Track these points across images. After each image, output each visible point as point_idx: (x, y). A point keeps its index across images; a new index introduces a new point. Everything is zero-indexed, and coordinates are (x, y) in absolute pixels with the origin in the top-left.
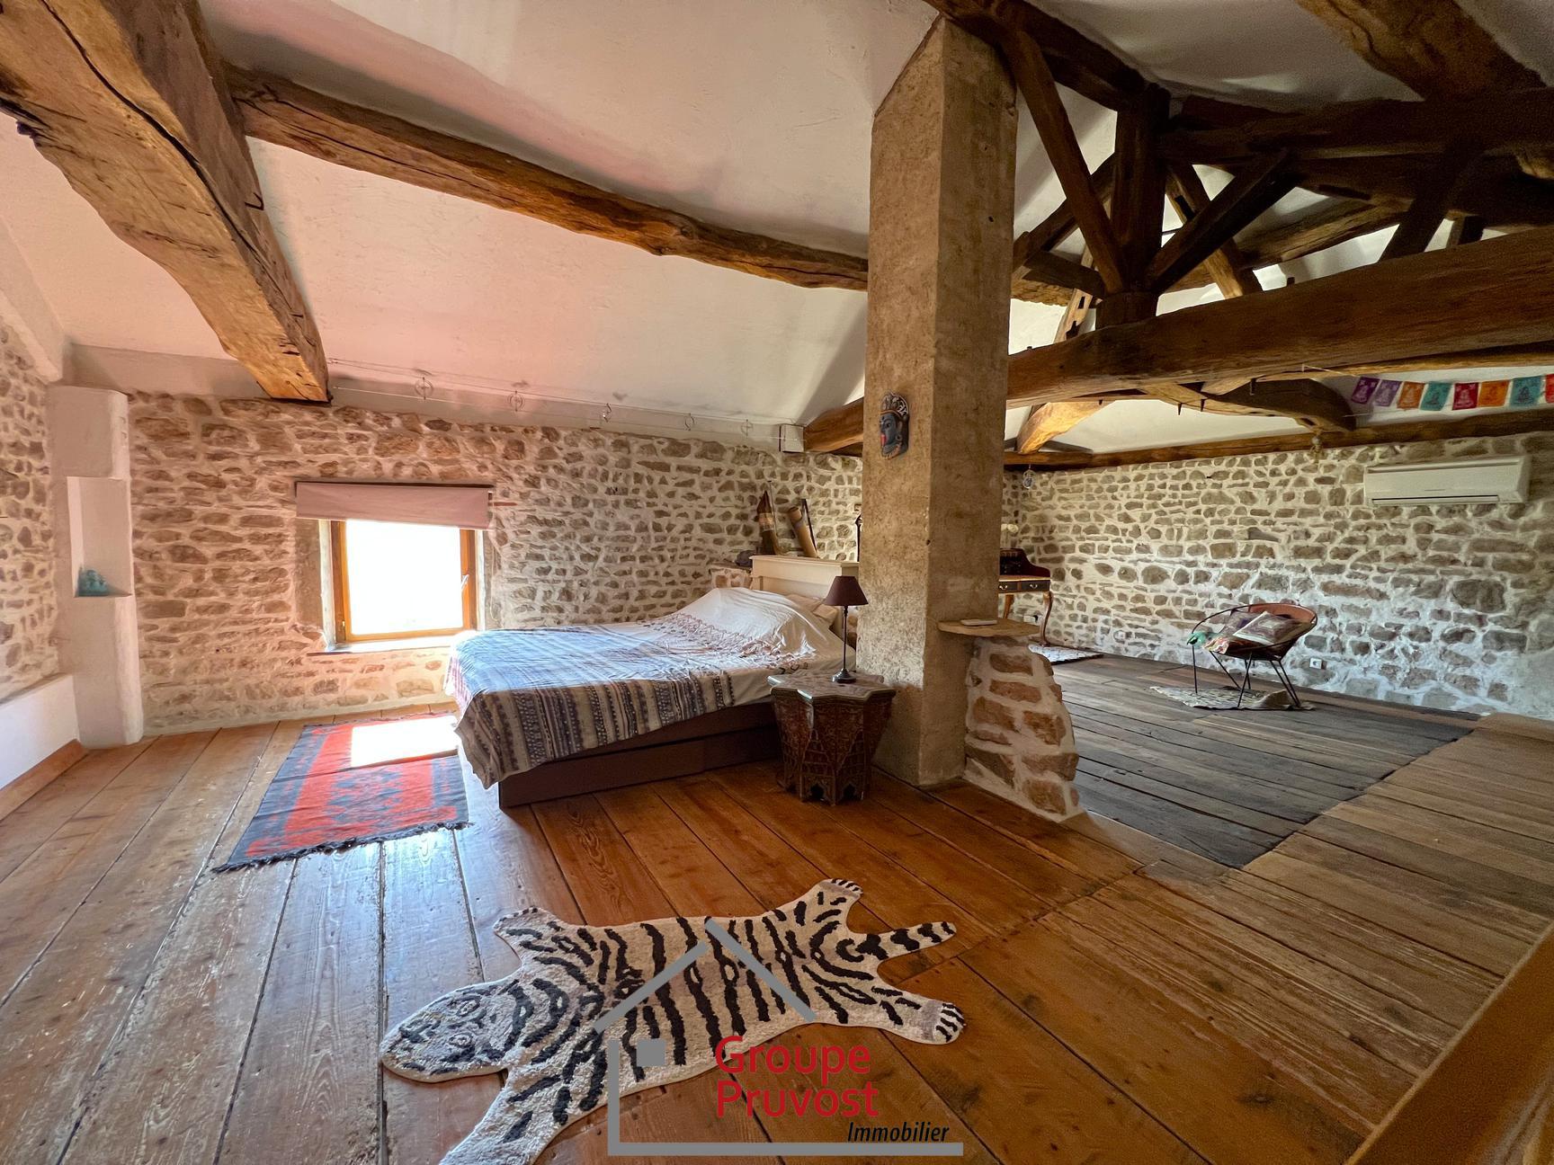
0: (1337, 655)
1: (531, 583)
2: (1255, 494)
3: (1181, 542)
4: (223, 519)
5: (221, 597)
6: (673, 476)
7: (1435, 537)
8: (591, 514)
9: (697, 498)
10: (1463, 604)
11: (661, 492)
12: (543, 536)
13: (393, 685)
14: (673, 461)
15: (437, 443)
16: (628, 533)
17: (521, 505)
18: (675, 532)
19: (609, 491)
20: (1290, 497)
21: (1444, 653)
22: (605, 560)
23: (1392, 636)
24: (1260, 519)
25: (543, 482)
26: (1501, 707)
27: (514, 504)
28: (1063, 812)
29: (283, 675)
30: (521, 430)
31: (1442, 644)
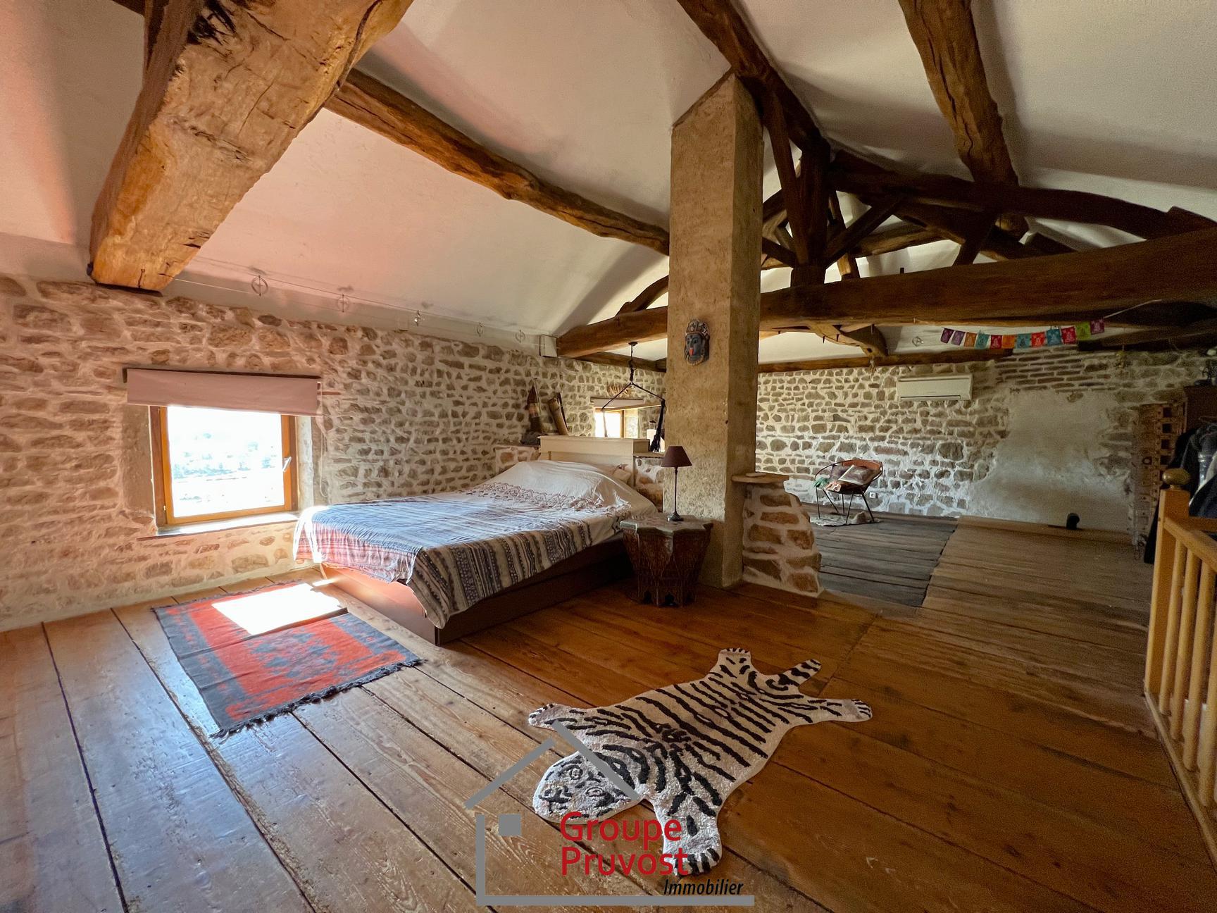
0: (883, 489)
1: (354, 463)
2: (836, 393)
3: (795, 423)
4: (40, 404)
5: (38, 486)
6: (466, 372)
7: (930, 419)
8: (403, 403)
9: (484, 390)
10: (945, 456)
11: (458, 384)
12: (364, 421)
13: (229, 562)
14: (466, 361)
15: (270, 337)
16: (433, 419)
17: (345, 395)
18: (468, 418)
19: (417, 384)
20: (855, 395)
21: (937, 485)
22: (415, 442)
23: (911, 476)
24: (839, 409)
25: (363, 375)
26: (964, 512)
27: (339, 394)
28: (816, 590)
29: (113, 562)
30: (343, 329)
31: (935, 479)
